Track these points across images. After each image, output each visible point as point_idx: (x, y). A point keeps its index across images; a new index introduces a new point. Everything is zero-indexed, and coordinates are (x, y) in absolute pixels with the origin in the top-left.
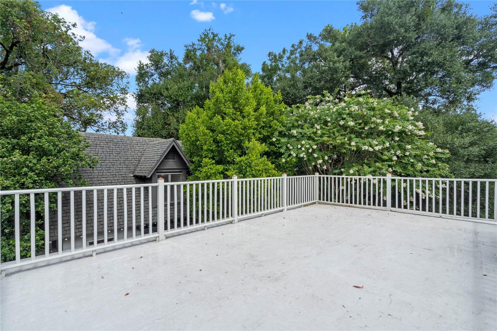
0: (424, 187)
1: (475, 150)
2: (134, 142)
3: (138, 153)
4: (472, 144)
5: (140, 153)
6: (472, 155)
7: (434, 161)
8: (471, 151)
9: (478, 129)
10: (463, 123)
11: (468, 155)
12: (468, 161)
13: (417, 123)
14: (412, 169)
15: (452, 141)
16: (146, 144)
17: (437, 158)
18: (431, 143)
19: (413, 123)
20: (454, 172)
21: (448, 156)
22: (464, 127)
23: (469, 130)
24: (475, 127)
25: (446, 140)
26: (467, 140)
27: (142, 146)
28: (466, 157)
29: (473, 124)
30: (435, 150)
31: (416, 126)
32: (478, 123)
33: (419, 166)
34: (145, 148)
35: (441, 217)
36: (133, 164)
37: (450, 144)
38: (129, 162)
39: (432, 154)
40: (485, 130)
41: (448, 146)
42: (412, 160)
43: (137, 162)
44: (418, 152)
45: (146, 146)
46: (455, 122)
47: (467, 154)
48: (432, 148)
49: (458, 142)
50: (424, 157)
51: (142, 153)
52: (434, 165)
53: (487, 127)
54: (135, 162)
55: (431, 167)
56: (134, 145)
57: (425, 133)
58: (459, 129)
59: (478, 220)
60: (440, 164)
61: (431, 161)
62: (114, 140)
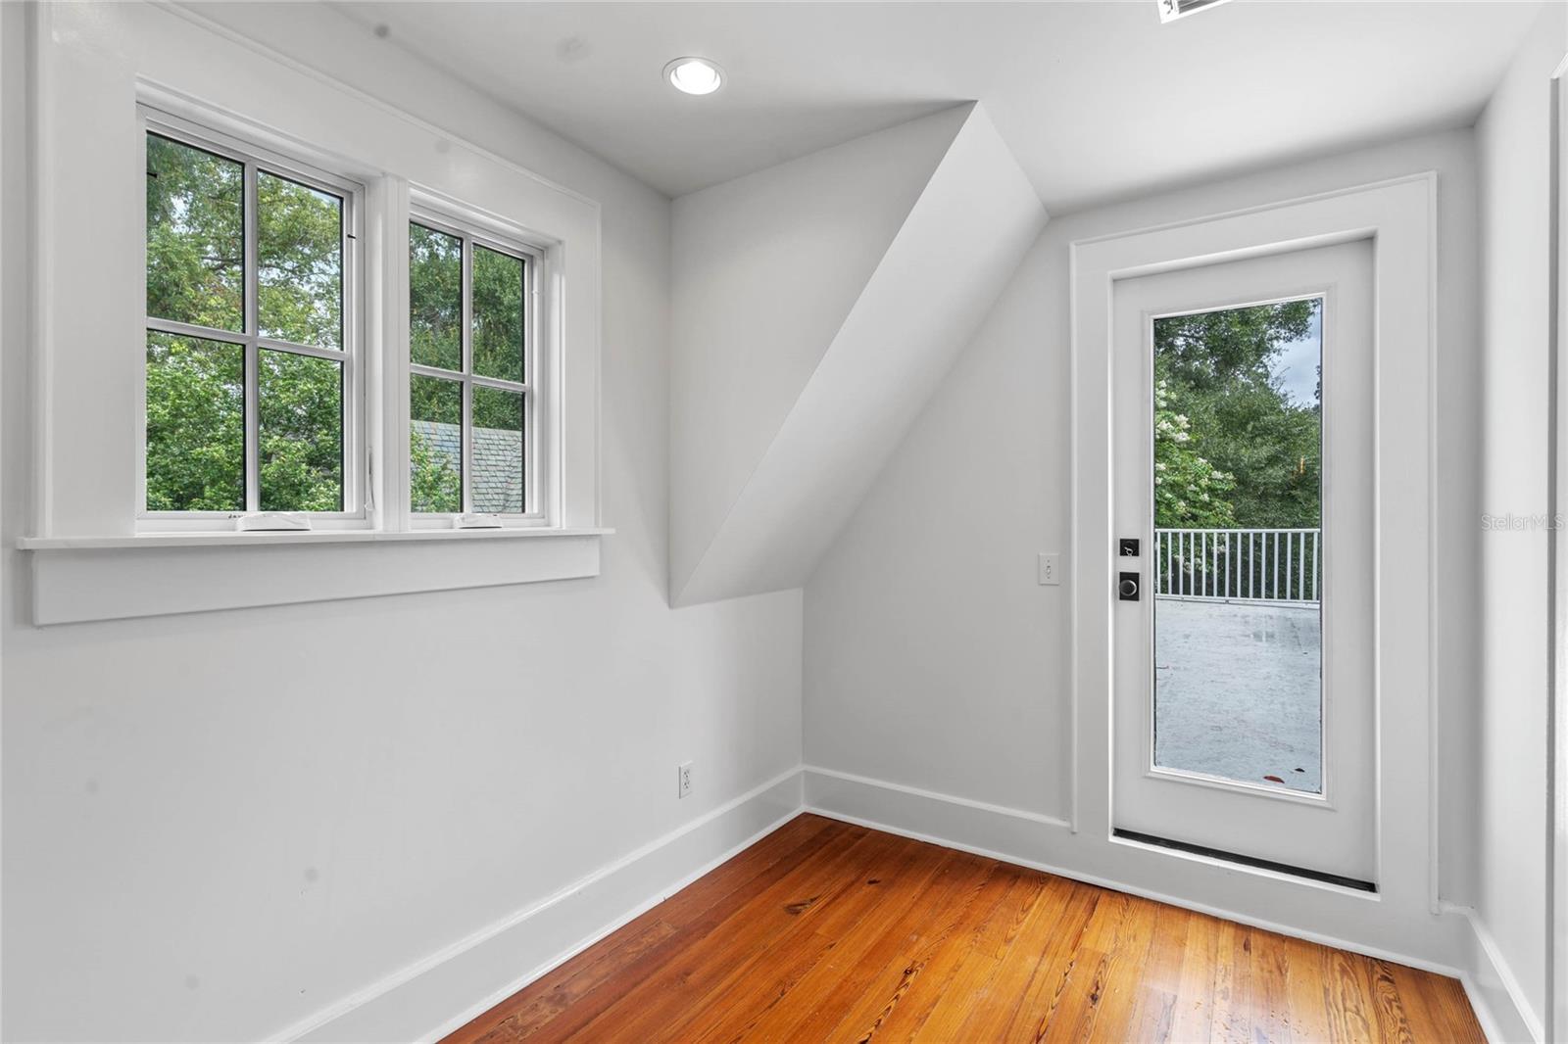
0: (1187, 550)
1: (1277, 473)
2: (481, 441)
3: (498, 474)
4: (1273, 460)
5: (502, 474)
6: (1272, 483)
7: (1206, 497)
8: (1270, 476)
9: (1282, 429)
10: (1255, 415)
11: (1265, 484)
12: (1264, 497)
13: (1176, 418)
14: (1169, 514)
15: (1234, 454)
16: (508, 448)
17: (1211, 490)
18: (1201, 460)
19: (1168, 416)
20: (1240, 518)
21: (1232, 486)
22: (1257, 424)
23: (1266, 431)
24: (1276, 425)
25: (1225, 452)
26: (1264, 452)
27: (501, 453)
28: (1262, 488)
29: (1273, 418)
30: (1210, 475)
31: (1174, 423)
32: (1282, 417)
33: (1181, 506)
34: (509, 458)
35: (1227, 601)
36: (494, 502)
37: (1232, 460)
38: (482, 497)
39: (1204, 482)
40: (1296, 431)
41: (1229, 464)
42: (1168, 495)
43: (502, 497)
44: (1179, 478)
45: (508, 453)
46: (1238, 412)
47: (1263, 481)
48: (1203, 469)
49: (1247, 455)
50: (1189, 488)
51: (507, 473)
52: (1207, 506)
53: (1298, 425)
54: (496, 497)
55: (1201, 508)
56: (483, 452)
57: (1189, 438)
58: (1249, 428)
59: (1288, 603)
60: (1217, 504)
61: (1201, 497)
62: (432, 437)
